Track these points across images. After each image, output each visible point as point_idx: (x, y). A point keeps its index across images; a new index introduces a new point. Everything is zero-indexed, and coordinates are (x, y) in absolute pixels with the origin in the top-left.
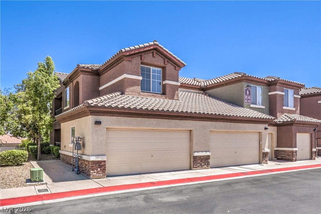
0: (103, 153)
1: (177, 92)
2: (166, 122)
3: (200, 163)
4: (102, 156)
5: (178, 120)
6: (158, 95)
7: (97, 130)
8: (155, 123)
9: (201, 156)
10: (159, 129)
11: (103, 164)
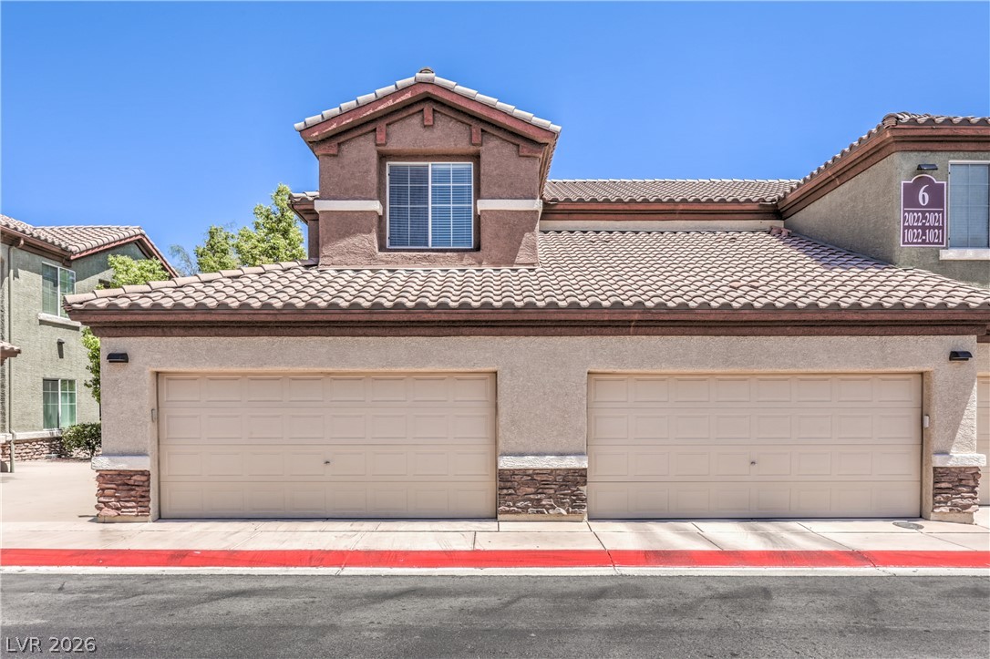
0: (140, 448)
1: (527, 235)
2: (372, 345)
3: (532, 496)
4: (131, 458)
5: (425, 338)
6: (448, 254)
7: (116, 380)
8: (324, 350)
9: (537, 472)
10: (343, 370)
11: (139, 479)
